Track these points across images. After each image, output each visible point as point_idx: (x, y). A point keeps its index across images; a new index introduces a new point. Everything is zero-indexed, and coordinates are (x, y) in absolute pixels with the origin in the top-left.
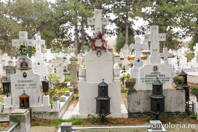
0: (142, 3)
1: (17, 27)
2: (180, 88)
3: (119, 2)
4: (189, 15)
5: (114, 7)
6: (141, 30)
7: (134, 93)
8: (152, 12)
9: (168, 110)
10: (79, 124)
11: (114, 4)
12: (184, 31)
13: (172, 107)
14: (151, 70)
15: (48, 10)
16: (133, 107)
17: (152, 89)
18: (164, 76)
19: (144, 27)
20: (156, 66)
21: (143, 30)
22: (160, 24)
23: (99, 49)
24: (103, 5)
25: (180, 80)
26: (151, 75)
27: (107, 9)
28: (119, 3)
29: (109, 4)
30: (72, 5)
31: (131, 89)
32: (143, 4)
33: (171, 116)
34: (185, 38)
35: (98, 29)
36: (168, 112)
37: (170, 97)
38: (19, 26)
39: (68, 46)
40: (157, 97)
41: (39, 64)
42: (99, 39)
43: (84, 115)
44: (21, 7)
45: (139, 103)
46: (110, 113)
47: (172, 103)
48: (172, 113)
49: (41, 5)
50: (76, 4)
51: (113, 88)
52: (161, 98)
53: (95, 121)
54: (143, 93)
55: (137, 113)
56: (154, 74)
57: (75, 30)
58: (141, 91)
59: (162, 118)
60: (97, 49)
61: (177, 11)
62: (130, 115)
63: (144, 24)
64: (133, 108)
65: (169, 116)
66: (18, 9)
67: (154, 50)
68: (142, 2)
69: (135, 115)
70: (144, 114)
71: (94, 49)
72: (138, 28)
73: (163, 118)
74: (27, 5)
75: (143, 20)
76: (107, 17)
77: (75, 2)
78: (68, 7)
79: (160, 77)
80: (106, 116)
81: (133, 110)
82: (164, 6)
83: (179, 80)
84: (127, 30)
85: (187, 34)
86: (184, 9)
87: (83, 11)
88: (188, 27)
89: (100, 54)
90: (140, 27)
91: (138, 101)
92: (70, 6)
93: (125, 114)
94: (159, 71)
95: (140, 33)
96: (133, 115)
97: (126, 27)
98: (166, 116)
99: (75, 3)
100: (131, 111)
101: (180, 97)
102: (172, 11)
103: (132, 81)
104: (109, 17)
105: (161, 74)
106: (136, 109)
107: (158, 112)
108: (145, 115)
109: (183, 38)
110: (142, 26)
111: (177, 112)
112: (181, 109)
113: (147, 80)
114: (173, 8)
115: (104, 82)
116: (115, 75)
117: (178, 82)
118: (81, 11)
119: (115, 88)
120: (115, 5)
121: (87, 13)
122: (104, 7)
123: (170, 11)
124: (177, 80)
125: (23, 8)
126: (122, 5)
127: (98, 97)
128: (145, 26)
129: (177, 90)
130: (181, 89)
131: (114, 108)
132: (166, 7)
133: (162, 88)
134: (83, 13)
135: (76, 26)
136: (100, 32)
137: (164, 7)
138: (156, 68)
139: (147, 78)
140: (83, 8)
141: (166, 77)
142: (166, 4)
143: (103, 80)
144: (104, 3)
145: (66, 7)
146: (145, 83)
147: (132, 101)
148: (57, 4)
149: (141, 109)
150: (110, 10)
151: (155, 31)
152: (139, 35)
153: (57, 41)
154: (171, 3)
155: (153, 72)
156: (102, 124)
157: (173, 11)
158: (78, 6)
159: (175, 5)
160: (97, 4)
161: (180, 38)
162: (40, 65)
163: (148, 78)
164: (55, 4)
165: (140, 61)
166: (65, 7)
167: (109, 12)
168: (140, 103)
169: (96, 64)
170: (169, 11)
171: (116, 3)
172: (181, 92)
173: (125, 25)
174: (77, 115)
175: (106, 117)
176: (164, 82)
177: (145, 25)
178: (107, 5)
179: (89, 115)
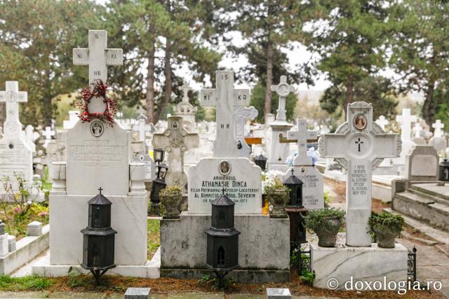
0: (305, 11)
1: (12, 57)
2: (279, 213)
3: (254, 6)
4: (413, 41)
5: (242, 17)
6: (303, 73)
7: (174, 221)
8: (329, 31)
9: (251, 264)
10: (41, 289)
11: (241, 10)
12: (403, 78)
13: (260, 256)
14: (216, 172)
15: (86, 21)
16: (173, 254)
17: (211, 215)
18: (243, 184)
19: (309, 65)
20: (226, 162)
21: (309, 73)
22: (346, 61)
23: (98, 120)
24: (216, 13)
25: (279, 196)
26: (214, 181)
27: (226, 22)
28: (253, 8)
29: (230, 11)
30: (139, 11)
31: (170, 214)
32: (308, 13)
33: (256, 277)
34: (405, 95)
35: (95, 73)
36: (251, 266)
37: (255, 233)
38: (15, 55)
39: (135, 104)
40: (219, 234)
41: (11, 146)
42: (98, 96)
43: (60, 268)
44: (21, 12)
45: (185, 245)
46: (115, 266)
47: (261, 247)
48: (259, 269)
49: (75, 8)
50: (150, 8)
51: (129, 209)
52: (227, 234)
53: (80, 281)
54: (194, 221)
55: (182, 267)
56: (221, 181)
57: (148, 68)
58: (191, 217)
59: (236, 280)
60: (94, 120)
61: (384, 33)
62: (164, 271)
63: (311, 58)
64: (173, 257)
65: (252, 277)
66: (15, 15)
67: (228, 126)
68: (305, 9)
69: (176, 272)
70: (195, 271)
71: (86, 120)
72: (296, 68)
73: (239, 282)
74: (37, 6)
75: (308, 50)
76: (224, 39)
77: (147, 3)
78: (133, 16)
79: (235, 188)
80: (105, 271)
81: (171, 260)
82: (354, 18)
83: (276, 195)
84: (269, 72)
85: (411, 85)
86: (401, 27)
87: (165, 24)
88: (413, 68)
89: (100, 131)
90: (302, 65)
91: (184, 239)
92: (135, 12)
93: (153, 268)
94: (232, 174)
95: (301, 78)
96: (171, 272)
97: (266, 64)
98: (246, 277)
99: (149, 5)
100: (168, 263)
101: (278, 235)
102: (373, 32)
103: (172, 195)
104: (229, 40)
105: (237, 181)
106: (178, 259)
107: (219, 266)
108: (197, 272)
109: (401, 94)
110: (306, 63)
111: (271, 269)
112: (279, 262)
113: (206, 193)
114: (375, 24)
115: (102, 196)
116: (132, 178)
117: (275, 199)
118: (161, 24)
119: (132, 210)
120: (246, 13)
121: (175, 30)
122: (219, 16)
123: (367, 31)
124: (272, 196)
125: (26, 13)
126: (261, 14)
127: (87, 228)
128: (312, 64)
129: (271, 217)
130: (281, 217)
131: (128, 253)
132: (358, 22)
133: (233, 213)
134: (165, 30)
135: (151, 58)
136: (101, 82)
137: (354, 22)
138: (225, 167)
139: (205, 188)
140: (166, 18)
141: (248, 187)
142: (359, 14)
143: (100, 189)
144: (217, 8)
145: (128, 14)
146: (201, 199)
147: (169, 241)
148: (110, 8)
149: (190, 258)
150: (232, 23)
151: (226, 84)
152: (298, 84)
153: (113, 91)
154: (373, 12)
155: (219, 175)
156: (94, 290)
157: (376, 30)
158: (155, 14)
159: (382, 18)
160: (200, 10)
161: (395, 94)
162: (15, 149)
163: (207, 188)
164: (105, 6)
165: (243, 147)
166: (125, 13)
167: (230, 30)
168: (187, 245)
169: (90, 153)
170: (365, 31)
171: (247, 8)
172: (280, 224)
173: (266, 60)
174: (44, 268)
175: (106, 273)
176: (244, 198)
177: (313, 61)
178: (224, 12)
179: (71, 268)
